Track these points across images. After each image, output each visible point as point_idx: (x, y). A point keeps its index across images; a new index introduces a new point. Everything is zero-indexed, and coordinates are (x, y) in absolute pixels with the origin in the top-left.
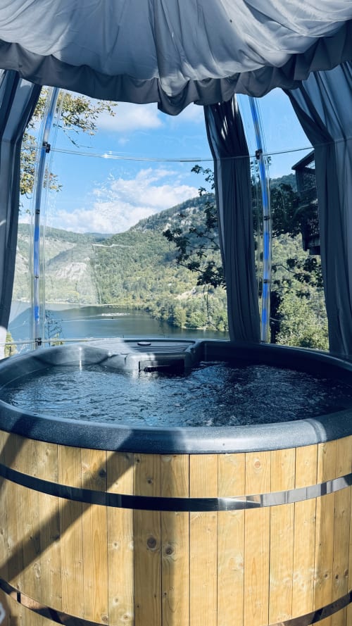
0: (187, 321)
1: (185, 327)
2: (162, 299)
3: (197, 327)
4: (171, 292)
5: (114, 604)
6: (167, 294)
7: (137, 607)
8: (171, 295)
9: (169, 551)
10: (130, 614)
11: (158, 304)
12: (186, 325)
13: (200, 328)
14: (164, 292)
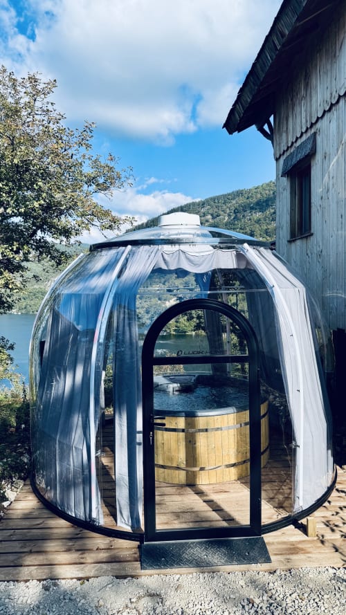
0: (176, 327)
1: (174, 333)
2: (151, 307)
3: (185, 332)
4: (160, 299)
5: (180, 460)
6: (155, 301)
7: (186, 461)
8: (159, 302)
9: (195, 444)
10: (185, 463)
11: (148, 312)
12: (175, 330)
13: (189, 333)
14: (152, 300)
